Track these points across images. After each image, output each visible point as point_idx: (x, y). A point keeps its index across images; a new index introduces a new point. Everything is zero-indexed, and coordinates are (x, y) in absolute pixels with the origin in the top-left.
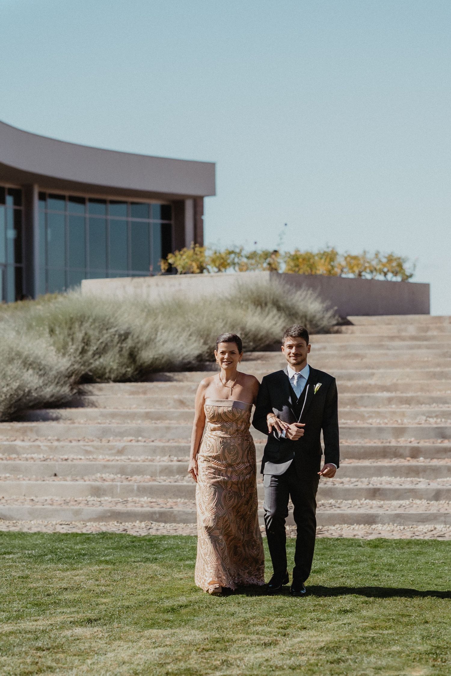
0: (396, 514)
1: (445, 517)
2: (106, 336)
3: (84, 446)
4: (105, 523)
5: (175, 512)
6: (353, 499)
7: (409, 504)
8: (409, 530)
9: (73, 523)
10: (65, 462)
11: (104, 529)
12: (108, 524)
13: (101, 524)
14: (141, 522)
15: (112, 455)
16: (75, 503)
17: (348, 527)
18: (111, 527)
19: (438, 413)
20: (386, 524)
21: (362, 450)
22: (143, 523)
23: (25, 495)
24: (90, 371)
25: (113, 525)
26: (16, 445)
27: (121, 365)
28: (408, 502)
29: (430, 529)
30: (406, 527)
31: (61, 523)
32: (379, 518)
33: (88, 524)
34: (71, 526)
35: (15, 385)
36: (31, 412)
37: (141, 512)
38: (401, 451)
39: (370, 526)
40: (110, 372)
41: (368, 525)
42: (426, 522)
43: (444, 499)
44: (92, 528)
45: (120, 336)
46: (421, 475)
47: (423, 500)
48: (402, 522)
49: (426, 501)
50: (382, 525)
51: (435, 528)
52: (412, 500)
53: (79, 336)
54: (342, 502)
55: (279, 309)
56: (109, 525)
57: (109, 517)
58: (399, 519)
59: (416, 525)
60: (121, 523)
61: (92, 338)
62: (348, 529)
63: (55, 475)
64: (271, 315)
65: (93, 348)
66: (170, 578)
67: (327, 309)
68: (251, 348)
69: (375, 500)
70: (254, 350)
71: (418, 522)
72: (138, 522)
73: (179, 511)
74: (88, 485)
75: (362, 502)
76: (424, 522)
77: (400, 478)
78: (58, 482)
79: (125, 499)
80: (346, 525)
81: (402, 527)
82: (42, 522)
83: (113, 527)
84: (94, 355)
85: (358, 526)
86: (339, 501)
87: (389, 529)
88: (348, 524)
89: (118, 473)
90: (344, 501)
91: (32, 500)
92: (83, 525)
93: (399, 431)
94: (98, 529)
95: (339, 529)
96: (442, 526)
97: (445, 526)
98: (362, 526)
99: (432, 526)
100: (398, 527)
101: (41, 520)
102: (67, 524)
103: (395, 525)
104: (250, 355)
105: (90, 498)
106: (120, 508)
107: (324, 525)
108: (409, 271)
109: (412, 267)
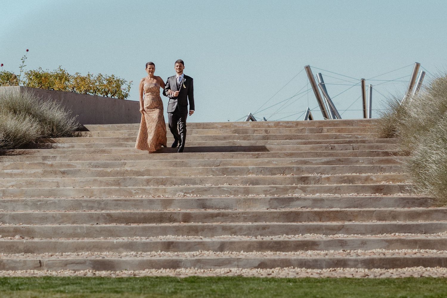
0: (196, 260)
1: (238, 262)
5: (5, 261)
6: (151, 251)
7: (199, 254)
8: (209, 272)
17: (156, 271)
19: (194, 190)
20: (188, 268)
21: (142, 216)
28: (198, 253)
29: (226, 271)
30: (206, 271)
32: (182, 263)
38: (176, 217)
39: (174, 269)
41: (173, 269)
42: (222, 266)
43: (227, 250)
46: (200, 233)
47: (210, 251)
48: (202, 266)
49: (212, 252)
50: (185, 269)
51: (231, 271)
52: (201, 251)
54: (142, 253)
58: (199, 264)
59: (214, 268)
62: (156, 272)
64: (27, 119)
67: (70, 117)
68: (11, 146)
69: (169, 251)
70: (14, 148)
71: (216, 266)
73: (8, 260)
75: (158, 253)
76: (220, 266)
77: (182, 236)
80: (154, 269)
81: (202, 270)
85: (164, 270)
86: (139, 253)
87: (192, 272)
88: (155, 269)
90: (143, 253)
93: (167, 203)
95: (149, 272)
96: (236, 269)
97: (238, 269)
98: (168, 270)
99: (228, 269)
100: (199, 270)
103: (196, 269)
104: (12, 151)
107: (135, 269)
108: (125, 92)
109: (127, 88)
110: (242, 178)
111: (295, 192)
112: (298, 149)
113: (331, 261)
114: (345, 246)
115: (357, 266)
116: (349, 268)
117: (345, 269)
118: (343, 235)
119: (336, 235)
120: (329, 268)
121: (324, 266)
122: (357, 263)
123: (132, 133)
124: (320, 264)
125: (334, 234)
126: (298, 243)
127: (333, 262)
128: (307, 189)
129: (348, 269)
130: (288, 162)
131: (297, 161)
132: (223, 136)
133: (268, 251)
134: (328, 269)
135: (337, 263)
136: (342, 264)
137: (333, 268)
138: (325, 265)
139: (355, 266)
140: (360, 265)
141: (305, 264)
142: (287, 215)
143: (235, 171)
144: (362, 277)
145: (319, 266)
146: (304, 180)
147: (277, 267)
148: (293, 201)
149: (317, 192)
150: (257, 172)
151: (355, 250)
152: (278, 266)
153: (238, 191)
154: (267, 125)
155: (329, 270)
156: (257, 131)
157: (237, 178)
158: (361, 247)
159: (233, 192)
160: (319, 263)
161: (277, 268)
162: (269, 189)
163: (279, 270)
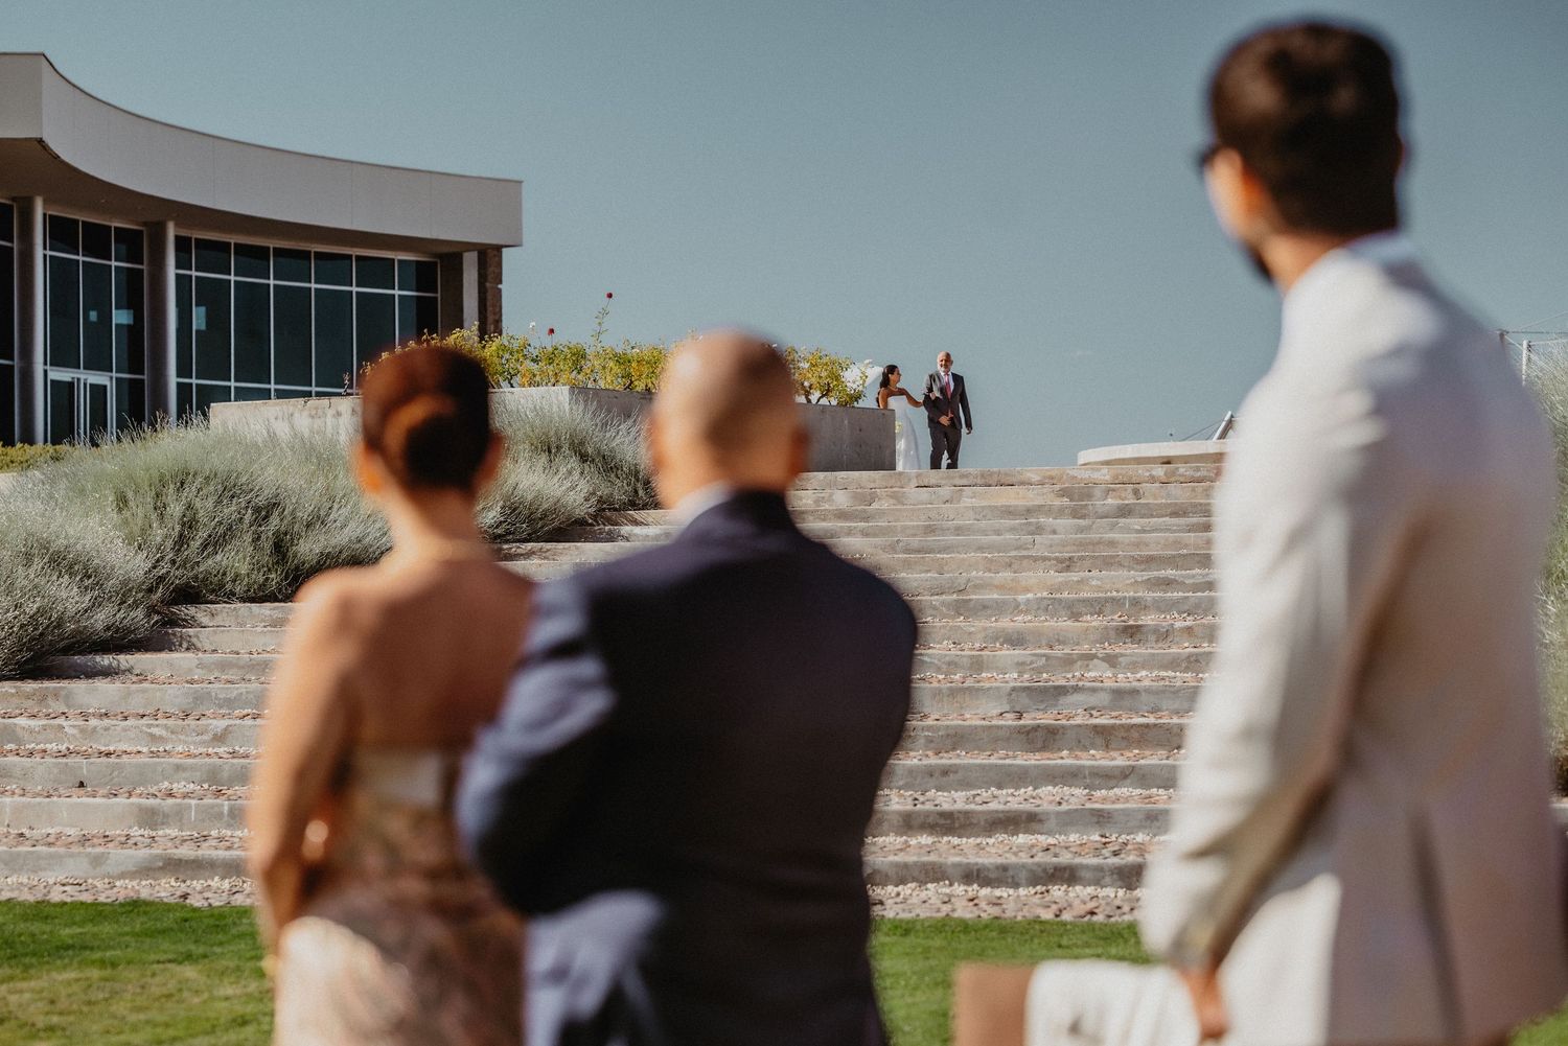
2: (230, 510)
3: (149, 726)
4: (153, 882)
9: (90, 881)
10: (104, 759)
11: (145, 894)
12: (157, 882)
13: (144, 883)
14: (223, 878)
15: (203, 743)
16: (101, 841)
18: (162, 890)
22: (227, 881)
23: (8, 826)
24: (196, 578)
25: (167, 885)
26: (15, 724)
27: (256, 566)
31: (64, 881)
33: (118, 883)
34: (83, 888)
35: (32, 608)
36: (60, 659)
37: (224, 859)
40: (234, 581)
44: (126, 889)
45: (257, 510)
53: (176, 509)
55: (584, 458)
56: (159, 885)
57: (161, 868)
60: (184, 882)
61: (201, 513)
63: (82, 785)
64: (567, 467)
65: (202, 534)
66: (206, 995)
68: (524, 535)
70: (526, 539)
72: (216, 879)
74: (133, 804)
78: (80, 800)
79: (205, 833)
82: (29, 879)
83: (164, 889)
84: (205, 546)
89: (204, 782)
91: (22, 835)
92: (107, 886)
94: (132, 894)
101: (26, 876)
102: (77, 884)
105: (136, 832)
106: (186, 852)
108: (855, 386)
109: (858, 378)
110: (985, 629)
111: (1091, 666)
112: (1177, 543)
113: (1040, 869)
114: (1108, 825)
115: (1102, 883)
116: (1081, 887)
117: (1071, 888)
118: (1131, 789)
119: (1115, 789)
120: (1034, 887)
121: (1024, 881)
122: (1102, 874)
123: (823, 498)
124: (1013, 877)
125: (1112, 788)
126: (996, 815)
127: (1045, 870)
128: (1120, 659)
129: (1078, 888)
130: (1128, 582)
131: (1149, 579)
132: (1025, 506)
133: (922, 836)
134: (1031, 888)
135: (1053, 875)
136: (1066, 875)
137: (1044, 885)
138: (1027, 879)
139: (1098, 883)
140: (1108, 880)
141: (978, 876)
142: (1028, 733)
143: (985, 607)
144: (1075, 917)
145: (1010, 880)
146: (1132, 633)
147: (912, 882)
148: (1065, 694)
149: (1143, 668)
150: (1038, 609)
151: (1132, 833)
152: (914, 880)
153: (956, 664)
154: (1147, 474)
155: (1033, 892)
156: (1114, 490)
157: (973, 629)
158: (1145, 827)
159: (944, 666)
160: (1011, 873)
161: (909, 885)
162: (1029, 660)
163: (913, 890)
